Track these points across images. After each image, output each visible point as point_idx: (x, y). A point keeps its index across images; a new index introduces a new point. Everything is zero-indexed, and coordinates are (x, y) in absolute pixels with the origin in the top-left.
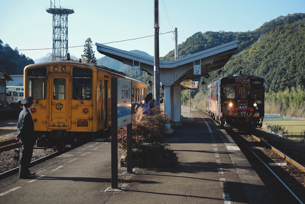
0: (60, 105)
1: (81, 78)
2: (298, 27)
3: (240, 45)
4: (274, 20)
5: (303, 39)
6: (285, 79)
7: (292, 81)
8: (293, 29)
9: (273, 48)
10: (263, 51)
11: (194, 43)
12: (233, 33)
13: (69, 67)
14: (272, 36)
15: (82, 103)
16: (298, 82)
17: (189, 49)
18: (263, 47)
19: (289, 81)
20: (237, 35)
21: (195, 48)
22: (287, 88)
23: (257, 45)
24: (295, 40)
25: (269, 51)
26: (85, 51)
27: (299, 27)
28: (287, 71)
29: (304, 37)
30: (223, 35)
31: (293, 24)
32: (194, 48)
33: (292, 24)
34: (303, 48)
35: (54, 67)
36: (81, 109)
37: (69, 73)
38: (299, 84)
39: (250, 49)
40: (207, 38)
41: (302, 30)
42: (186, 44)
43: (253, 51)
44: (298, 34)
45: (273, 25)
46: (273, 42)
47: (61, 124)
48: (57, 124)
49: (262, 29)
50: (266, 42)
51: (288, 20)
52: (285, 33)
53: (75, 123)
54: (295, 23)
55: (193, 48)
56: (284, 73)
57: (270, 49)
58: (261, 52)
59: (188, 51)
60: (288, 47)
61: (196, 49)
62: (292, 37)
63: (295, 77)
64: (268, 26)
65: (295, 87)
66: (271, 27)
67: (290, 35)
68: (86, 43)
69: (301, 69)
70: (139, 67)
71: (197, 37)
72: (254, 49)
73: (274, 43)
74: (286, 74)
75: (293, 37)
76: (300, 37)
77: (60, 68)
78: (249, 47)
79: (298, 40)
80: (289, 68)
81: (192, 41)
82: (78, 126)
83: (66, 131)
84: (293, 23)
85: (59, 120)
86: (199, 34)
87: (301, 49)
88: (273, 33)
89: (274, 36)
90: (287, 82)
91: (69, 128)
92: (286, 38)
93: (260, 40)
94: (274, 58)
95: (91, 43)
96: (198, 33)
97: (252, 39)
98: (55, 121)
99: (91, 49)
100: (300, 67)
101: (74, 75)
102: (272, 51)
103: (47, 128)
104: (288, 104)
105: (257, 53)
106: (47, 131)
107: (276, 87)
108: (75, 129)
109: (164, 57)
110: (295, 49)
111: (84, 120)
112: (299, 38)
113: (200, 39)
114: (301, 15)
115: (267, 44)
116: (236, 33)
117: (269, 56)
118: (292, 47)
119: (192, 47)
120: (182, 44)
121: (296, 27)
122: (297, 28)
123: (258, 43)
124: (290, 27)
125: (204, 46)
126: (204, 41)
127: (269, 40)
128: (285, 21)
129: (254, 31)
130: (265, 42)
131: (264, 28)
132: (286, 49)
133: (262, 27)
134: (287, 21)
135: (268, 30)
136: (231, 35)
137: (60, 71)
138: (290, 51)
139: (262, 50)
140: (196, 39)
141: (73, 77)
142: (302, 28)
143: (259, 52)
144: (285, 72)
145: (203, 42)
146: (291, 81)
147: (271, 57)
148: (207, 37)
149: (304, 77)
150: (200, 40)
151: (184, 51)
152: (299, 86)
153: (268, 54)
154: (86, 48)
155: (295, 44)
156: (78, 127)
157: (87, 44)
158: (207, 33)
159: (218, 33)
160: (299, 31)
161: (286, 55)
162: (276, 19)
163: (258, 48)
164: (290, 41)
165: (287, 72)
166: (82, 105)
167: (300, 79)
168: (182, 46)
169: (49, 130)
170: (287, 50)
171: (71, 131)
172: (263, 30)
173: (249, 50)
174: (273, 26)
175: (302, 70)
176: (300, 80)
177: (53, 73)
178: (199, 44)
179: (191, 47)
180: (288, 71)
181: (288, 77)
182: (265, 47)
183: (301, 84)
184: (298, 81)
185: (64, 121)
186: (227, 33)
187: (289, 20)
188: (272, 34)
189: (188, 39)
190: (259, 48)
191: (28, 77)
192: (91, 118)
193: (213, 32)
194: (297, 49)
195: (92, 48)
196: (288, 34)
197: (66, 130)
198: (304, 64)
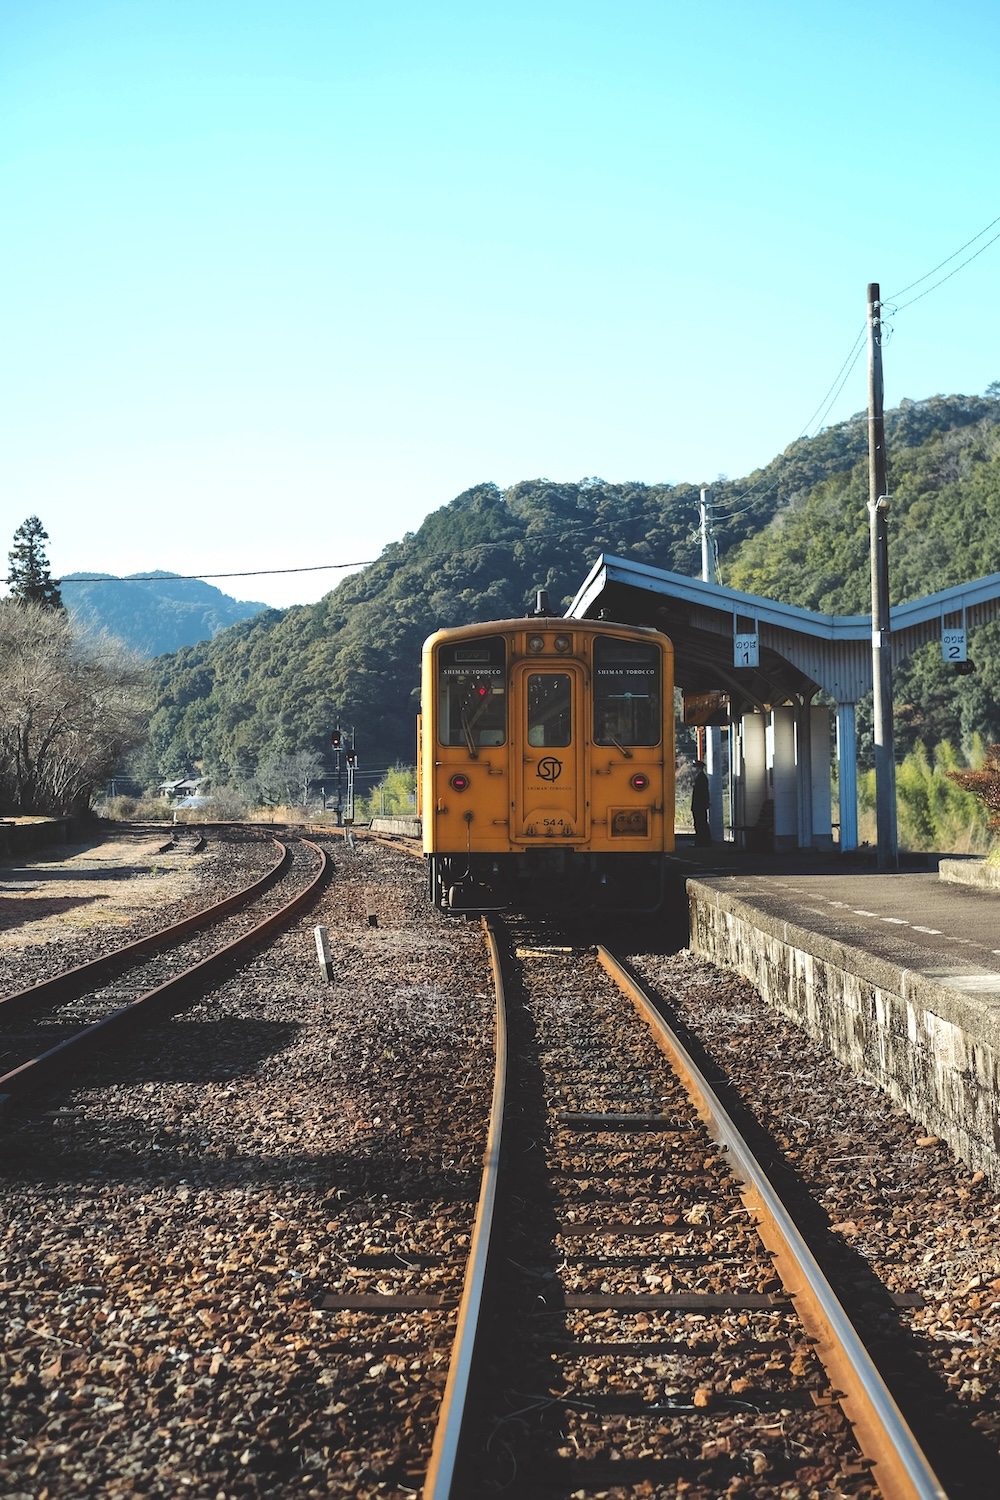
0: (553, 763)
2: (957, 463)
3: (683, 548)
4: (839, 427)
5: (985, 515)
6: (906, 703)
7: (940, 714)
8: (934, 471)
9: (845, 560)
10: (797, 573)
11: (462, 537)
12: (646, 489)
13: (581, 636)
14: (838, 501)
15: (628, 756)
16: (966, 720)
17: (438, 566)
18: (798, 557)
19: (926, 712)
20: (667, 499)
21: (468, 563)
22: (920, 748)
23: (771, 546)
24: (947, 520)
25: (829, 574)
26: (14, 577)
27: (965, 462)
28: (918, 667)
29: (989, 507)
30: (602, 497)
31: (935, 450)
32: (462, 561)
33: (932, 448)
34: (986, 557)
35: (531, 637)
36: (623, 774)
37: (581, 657)
38: (973, 729)
39: (736, 565)
40: (526, 515)
41: (977, 477)
42: (423, 544)
43: (750, 576)
44: (960, 494)
45: (836, 451)
46: (843, 534)
47: (558, 829)
48: (542, 829)
49: (781, 468)
50: (811, 532)
51: (902, 429)
52: (901, 487)
53: (606, 823)
54: (946, 444)
55: (460, 561)
56: (901, 676)
57: (831, 563)
58: (787, 579)
59: (433, 575)
60: (915, 557)
61: (474, 566)
62: (932, 509)
63: (953, 694)
64: (810, 453)
65: (956, 744)
66: (823, 460)
67: (925, 500)
68: (18, 543)
69: (978, 657)
70: (754, 638)
71: (475, 508)
72: (754, 566)
73: (848, 537)
74: (913, 683)
75: (940, 510)
76: (969, 510)
77: (549, 639)
78: (729, 554)
79: (960, 524)
80: (923, 653)
81: (450, 527)
82: (615, 832)
83: (575, 851)
84: (932, 443)
85: (551, 816)
86: (484, 497)
87: (977, 562)
88: (841, 488)
89: (848, 502)
90: (917, 721)
91: (584, 840)
92: (906, 511)
93: (782, 525)
94: (851, 605)
95: (44, 541)
96: (480, 489)
97: (736, 517)
98: (536, 818)
99: (44, 569)
100: (974, 646)
101: (599, 665)
102: (840, 572)
103: (510, 841)
104: (924, 823)
105: (772, 582)
106: (508, 851)
107: (864, 745)
108: (605, 842)
109: (318, 605)
110: (951, 564)
111: (635, 812)
112: (966, 512)
113: (491, 518)
114: (963, 405)
115: (815, 542)
116: (664, 489)
117: (828, 598)
118: (937, 556)
119: (455, 556)
120: (401, 542)
121: (951, 460)
122: (953, 466)
123: (774, 537)
124: (921, 461)
125: (512, 553)
126: (509, 529)
127: (826, 524)
128: (891, 434)
129: (744, 481)
130: (806, 532)
131: (791, 466)
132: (908, 564)
133: (783, 461)
134: (898, 433)
135: (810, 473)
136: (639, 501)
137: (549, 649)
138: (926, 573)
139: (796, 568)
140: (473, 518)
141: (596, 672)
142: (979, 466)
143: (776, 580)
144: (907, 674)
145: (504, 532)
146: (934, 713)
147: (835, 602)
148: (523, 509)
149: (996, 694)
150: (490, 524)
151: (415, 577)
152: (976, 735)
153: (823, 590)
154: (19, 565)
155: (948, 542)
156: (614, 838)
157: (22, 547)
158: (525, 489)
159: (575, 488)
160: (965, 481)
161: (910, 591)
162: (845, 424)
163: (775, 559)
164: (924, 527)
165: (917, 670)
166: (628, 761)
167: (979, 706)
168: (402, 553)
169: (516, 849)
170: (910, 570)
171: (591, 850)
172: (790, 477)
173: (732, 571)
174: (833, 456)
175: (988, 660)
176: (975, 709)
177: (528, 656)
178: (487, 540)
179: (448, 557)
180: (923, 669)
181: (919, 698)
182: (809, 558)
183: (985, 730)
184: (967, 716)
185: (568, 819)
186: (617, 489)
187: (907, 426)
188: (836, 494)
189: (431, 520)
190: (779, 561)
191: (441, 671)
192: (658, 807)
193: (551, 486)
194: (959, 564)
195: (48, 563)
196: (915, 493)
197: (575, 847)
198: (996, 633)
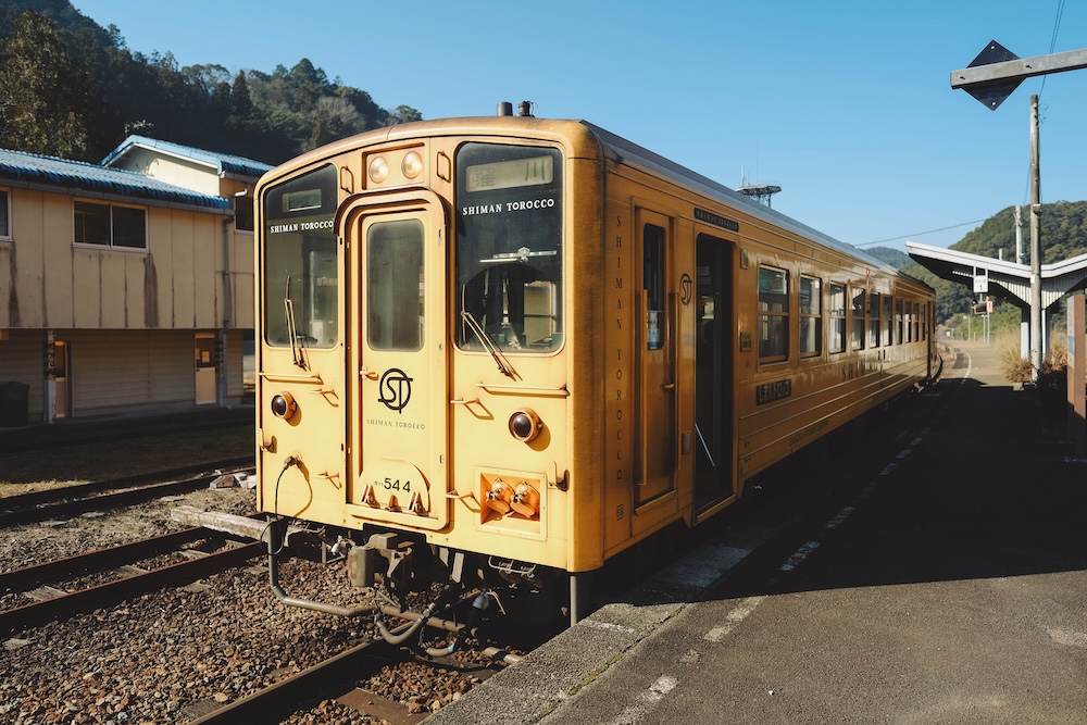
0: (400, 379)
1: (499, 208)
